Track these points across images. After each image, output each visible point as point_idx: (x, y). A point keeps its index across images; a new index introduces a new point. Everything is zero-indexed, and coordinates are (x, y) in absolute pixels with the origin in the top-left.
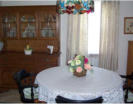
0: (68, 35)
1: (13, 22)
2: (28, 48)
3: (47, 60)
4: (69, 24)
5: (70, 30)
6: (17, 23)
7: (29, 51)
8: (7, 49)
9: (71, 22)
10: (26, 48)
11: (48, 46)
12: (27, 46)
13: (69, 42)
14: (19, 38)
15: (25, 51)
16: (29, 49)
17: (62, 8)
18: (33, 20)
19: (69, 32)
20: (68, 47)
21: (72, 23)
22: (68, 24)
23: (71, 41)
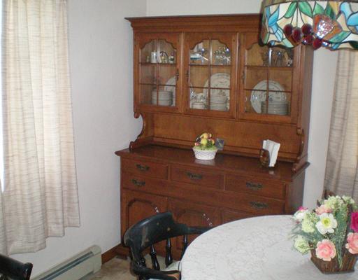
0: (334, 110)
1: (171, 62)
2: (204, 142)
3: (254, 186)
4: (340, 74)
5: (342, 94)
6: (178, 66)
7: (206, 151)
8: (153, 136)
9: (346, 70)
10: (199, 140)
11: (265, 142)
12: (202, 134)
13: (336, 134)
14: (181, 110)
15: (194, 149)
16: (209, 146)
17: (271, 32)
18: (225, 58)
19: (338, 99)
20: (333, 150)
21: (349, 71)
22: (337, 75)
23: (342, 130)
